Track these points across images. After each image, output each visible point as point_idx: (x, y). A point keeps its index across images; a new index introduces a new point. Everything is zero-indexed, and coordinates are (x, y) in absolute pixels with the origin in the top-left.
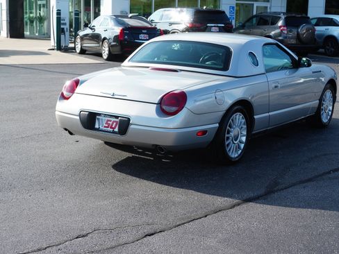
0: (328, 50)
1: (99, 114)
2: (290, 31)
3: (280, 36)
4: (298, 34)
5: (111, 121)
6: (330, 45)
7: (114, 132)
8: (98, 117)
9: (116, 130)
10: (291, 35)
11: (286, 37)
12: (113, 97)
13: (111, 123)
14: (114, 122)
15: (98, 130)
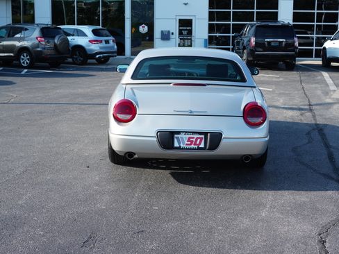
0: (76, 59)
1: (179, 133)
2: (48, 42)
3: (38, 47)
4: (55, 45)
5: (193, 138)
6: (78, 54)
7: (199, 149)
8: (176, 136)
9: (202, 145)
10: (48, 46)
11: (44, 49)
12: (191, 114)
13: (194, 140)
14: (198, 138)
15: (179, 148)
